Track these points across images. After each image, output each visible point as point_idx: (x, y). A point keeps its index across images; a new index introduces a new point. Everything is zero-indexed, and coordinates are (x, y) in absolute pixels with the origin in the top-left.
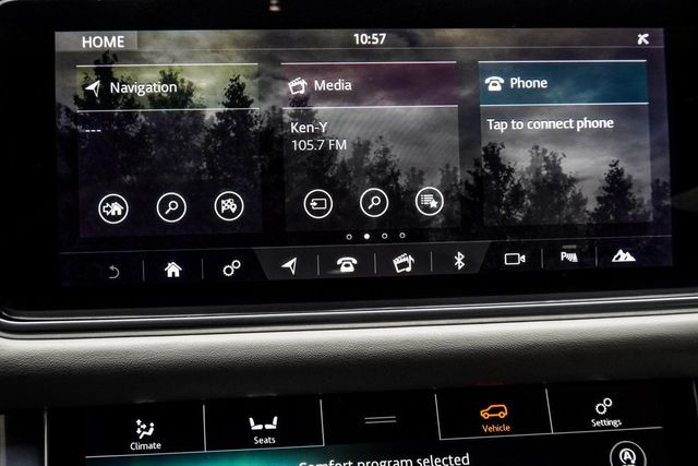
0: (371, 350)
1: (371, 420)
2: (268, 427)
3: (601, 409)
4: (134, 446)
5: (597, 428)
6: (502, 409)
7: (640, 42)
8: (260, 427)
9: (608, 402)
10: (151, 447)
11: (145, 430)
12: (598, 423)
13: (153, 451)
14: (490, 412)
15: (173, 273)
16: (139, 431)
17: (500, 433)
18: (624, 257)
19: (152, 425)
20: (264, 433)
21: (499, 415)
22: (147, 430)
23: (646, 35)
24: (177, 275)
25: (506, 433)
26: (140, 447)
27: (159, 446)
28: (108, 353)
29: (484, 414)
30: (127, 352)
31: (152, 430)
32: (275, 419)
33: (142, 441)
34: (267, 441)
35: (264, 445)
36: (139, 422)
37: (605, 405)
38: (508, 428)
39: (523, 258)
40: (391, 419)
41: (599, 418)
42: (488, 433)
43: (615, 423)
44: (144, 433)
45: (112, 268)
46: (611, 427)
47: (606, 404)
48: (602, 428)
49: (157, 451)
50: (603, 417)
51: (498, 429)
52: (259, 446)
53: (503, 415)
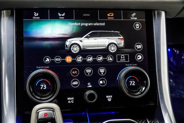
1: (84, 15)
2: (62, 15)
3: (133, 15)
5: (132, 19)
6: (112, 14)
8: (61, 15)
10: (37, 18)
11: (36, 14)
12: (132, 18)
13: (38, 19)
16: (35, 15)
17: (111, 19)
19: (38, 13)
20: (62, 16)
22: (37, 14)
25: (113, 19)
26: (35, 18)
27: (39, 18)
29: (108, 15)
32: (64, 13)
34: (62, 18)
35: (62, 19)
36: (35, 13)
37: (134, 15)
38: (113, 18)
40: (89, 15)
41: (132, 17)
42: (109, 19)
43: (136, 18)
47: (134, 14)
48: (133, 19)
49: (39, 19)
51: (111, 18)
52: (60, 19)
53: (112, 15)
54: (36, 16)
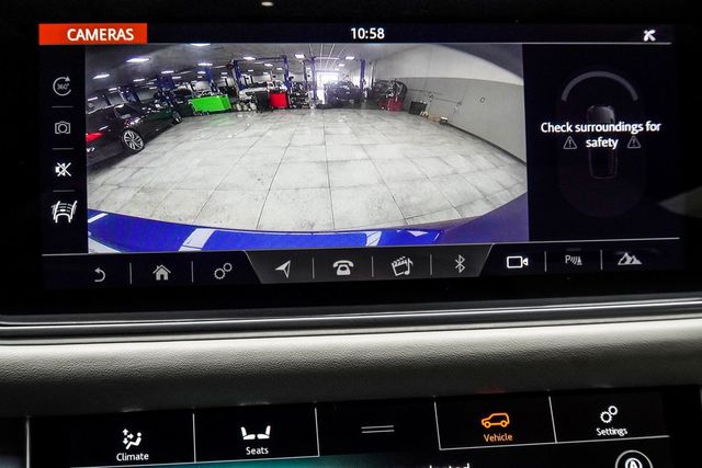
0: (369, 356)
1: (368, 430)
2: (261, 436)
3: (606, 417)
4: (120, 457)
5: (602, 437)
6: (504, 418)
7: (646, 39)
8: (252, 437)
9: (613, 410)
10: (138, 457)
11: (132, 440)
12: (603, 432)
13: (140, 462)
14: (491, 421)
15: (162, 276)
16: (125, 441)
17: (502, 443)
18: (630, 260)
19: (139, 434)
20: (256, 444)
21: (501, 424)
22: (134, 440)
23: (653, 32)
24: (166, 278)
25: (509, 442)
26: (126, 458)
27: (146, 457)
28: (93, 359)
29: (486, 423)
30: (113, 359)
31: (139, 440)
32: (268, 428)
33: (129, 452)
34: (260, 451)
35: (256, 456)
36: (125, 432)
37: (610, 414)
38: (510, 437)
39: (525, 262)
40: (389, 429)
41: (604, 426)
42: (490, 443)
43: (621, 432)
44: (131, 443)
45: (98, 271)
46: (617, 436)
47: (611, 412)
48: (607, 437)
49: (144, 462)
50: (608, 426)
51: (500, 438)
52: (251, 456)
53: (505, 424)
54: (134, 450)
